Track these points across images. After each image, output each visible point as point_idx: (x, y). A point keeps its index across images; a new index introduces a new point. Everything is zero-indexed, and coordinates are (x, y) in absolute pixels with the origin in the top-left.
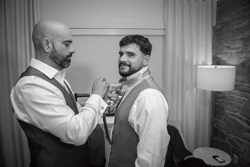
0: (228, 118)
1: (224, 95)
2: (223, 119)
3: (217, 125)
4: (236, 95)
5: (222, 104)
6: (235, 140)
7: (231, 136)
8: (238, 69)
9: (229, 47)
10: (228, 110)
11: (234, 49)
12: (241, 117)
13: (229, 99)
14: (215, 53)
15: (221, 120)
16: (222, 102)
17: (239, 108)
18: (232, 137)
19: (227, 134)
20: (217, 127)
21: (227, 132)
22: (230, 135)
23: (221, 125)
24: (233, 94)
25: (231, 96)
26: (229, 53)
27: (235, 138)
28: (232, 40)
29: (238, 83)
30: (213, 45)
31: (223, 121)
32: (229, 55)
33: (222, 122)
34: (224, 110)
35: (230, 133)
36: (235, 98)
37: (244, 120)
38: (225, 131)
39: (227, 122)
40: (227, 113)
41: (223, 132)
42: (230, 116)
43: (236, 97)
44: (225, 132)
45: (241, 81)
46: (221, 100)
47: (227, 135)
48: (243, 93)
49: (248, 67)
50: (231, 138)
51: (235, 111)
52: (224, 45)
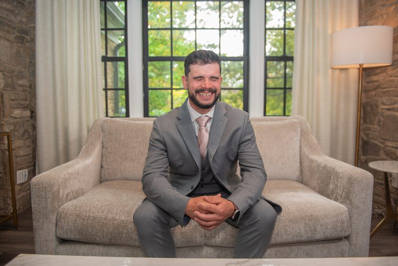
0: (384, 117)
1: (377, 84)
2: (376, 122)
3: (367, 135)
4: (395, 77)
5: (375, 98)
6: (393, 150)
7: (388, 144)
8: (395, 35)
9: (384, 5)
10: (383, 104)
11: (392, 5)
13: (384, 86)
14: (364, 21)
15: (373, 125)
16: (375, 95)
18: (390, 145)
19: (383, 143)
20: (368, 138)
21: (382, 140)
22: (388, 143)
23: (374, 133)
24: (392, 76)
25: (387, 80)
26: (384, 13)
27: (394, 146)
30: (360, 9)
31: (376, 125)
32: (385, 16)
33: (375, 126)
34: (377, 106)
35: (387, 140)
36: (392, 81)
38: (380, 140)
39: (381, 124)
40: (382, 109)
41: (376, 142)
42: (388, 113)
43: (395, 80)
44: (380, 142)
46: (374, 93)
47: (382, 146)
50: (388, 148)
51: (393, 102)
52: (377, 4)
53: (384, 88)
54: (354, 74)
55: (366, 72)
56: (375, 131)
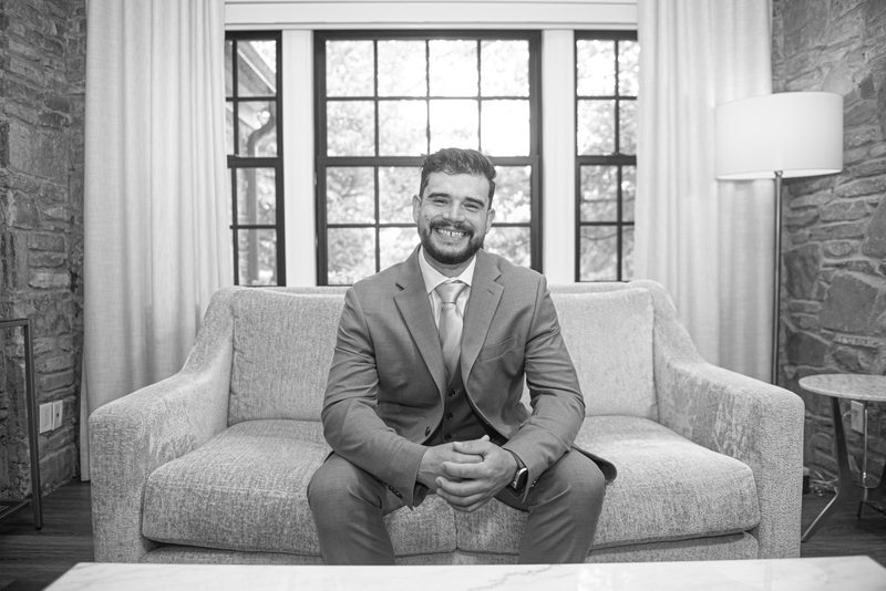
0: (829, 283)
1: (813, 212)
2: (814, 295)
3: (796, 321)
4: (851, 197)
5: (810, 243)
6: (852, 351)
7: (839, 340)
8: (848, 110)
9: (822, 48)
10: (829, 254)
11: (838, 46)
12: (866, 262)
13: (828, 217)
14: (784, 81)
15: (809, 299)
16: (811, 235)
17: (861, 237)
18: (845, 341)
19: (829, 338)
20: (799, 327)
21: (829, 332)
22: (839, 337)
23: (811, 316)
24: (843, 197)
25: (835, 205)
26: (824, 64)
27: (854, 343)
28: (834, 19)
29: (855, 155)
30: (774, 56)
31: (814, 299)
32: (826, 71)
33: (812, 302)
34: (816, 261)
35: (839, 331)
36: (845, 206)
37: (877, 270)
38: (823, 331)
39: (825, 298)
40: (826, 266)
41: (816, 336)
42: (838, 273)
43: (850, 204)
44: (823, 335)
45: (864, 144)
46: (807, 232)
47: (828, 343)
48: (868, 182)
49: (881, 90)
50: (840, 348)
51: (848, 249)
52: (810, 45)
53: (829, 222)
54: (765, 192)
55: (791, 188)
56: (811, 313)
